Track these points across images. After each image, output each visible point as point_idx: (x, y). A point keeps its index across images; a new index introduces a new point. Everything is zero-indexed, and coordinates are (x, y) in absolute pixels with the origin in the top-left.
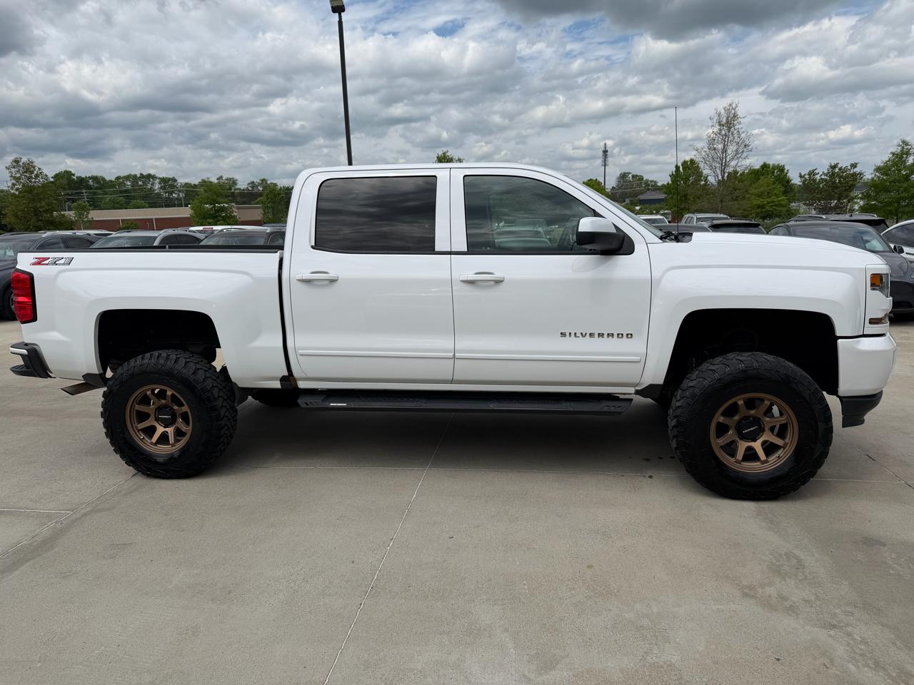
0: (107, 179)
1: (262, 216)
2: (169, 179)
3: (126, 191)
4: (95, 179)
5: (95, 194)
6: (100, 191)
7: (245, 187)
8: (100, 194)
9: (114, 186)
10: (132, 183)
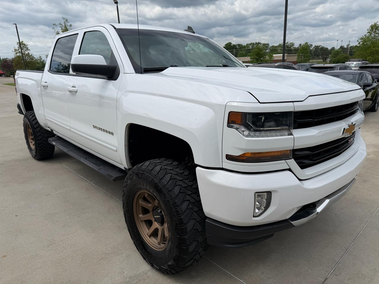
0: (243, 45)
1: (297, 59)
2: (266, 44)
3: (249, 50)
4: (239, 45)
5: (238, 51)
6: (240, 50)
7: (298, 46)
8: (240, 51)
9: (245, 48)
10: (252, 46)
